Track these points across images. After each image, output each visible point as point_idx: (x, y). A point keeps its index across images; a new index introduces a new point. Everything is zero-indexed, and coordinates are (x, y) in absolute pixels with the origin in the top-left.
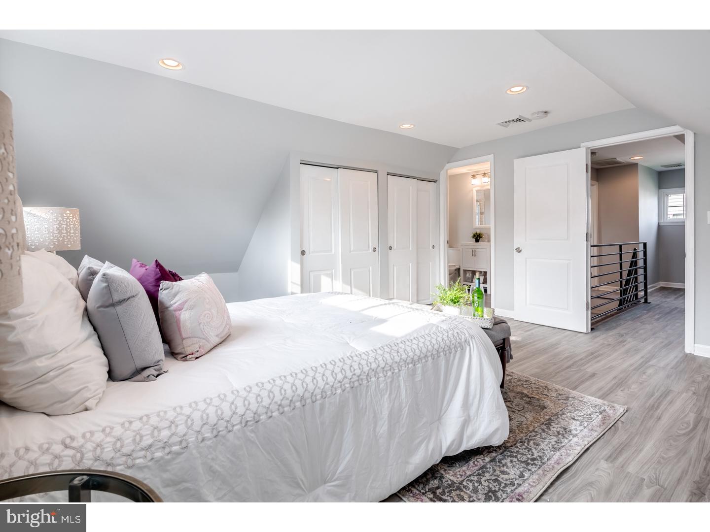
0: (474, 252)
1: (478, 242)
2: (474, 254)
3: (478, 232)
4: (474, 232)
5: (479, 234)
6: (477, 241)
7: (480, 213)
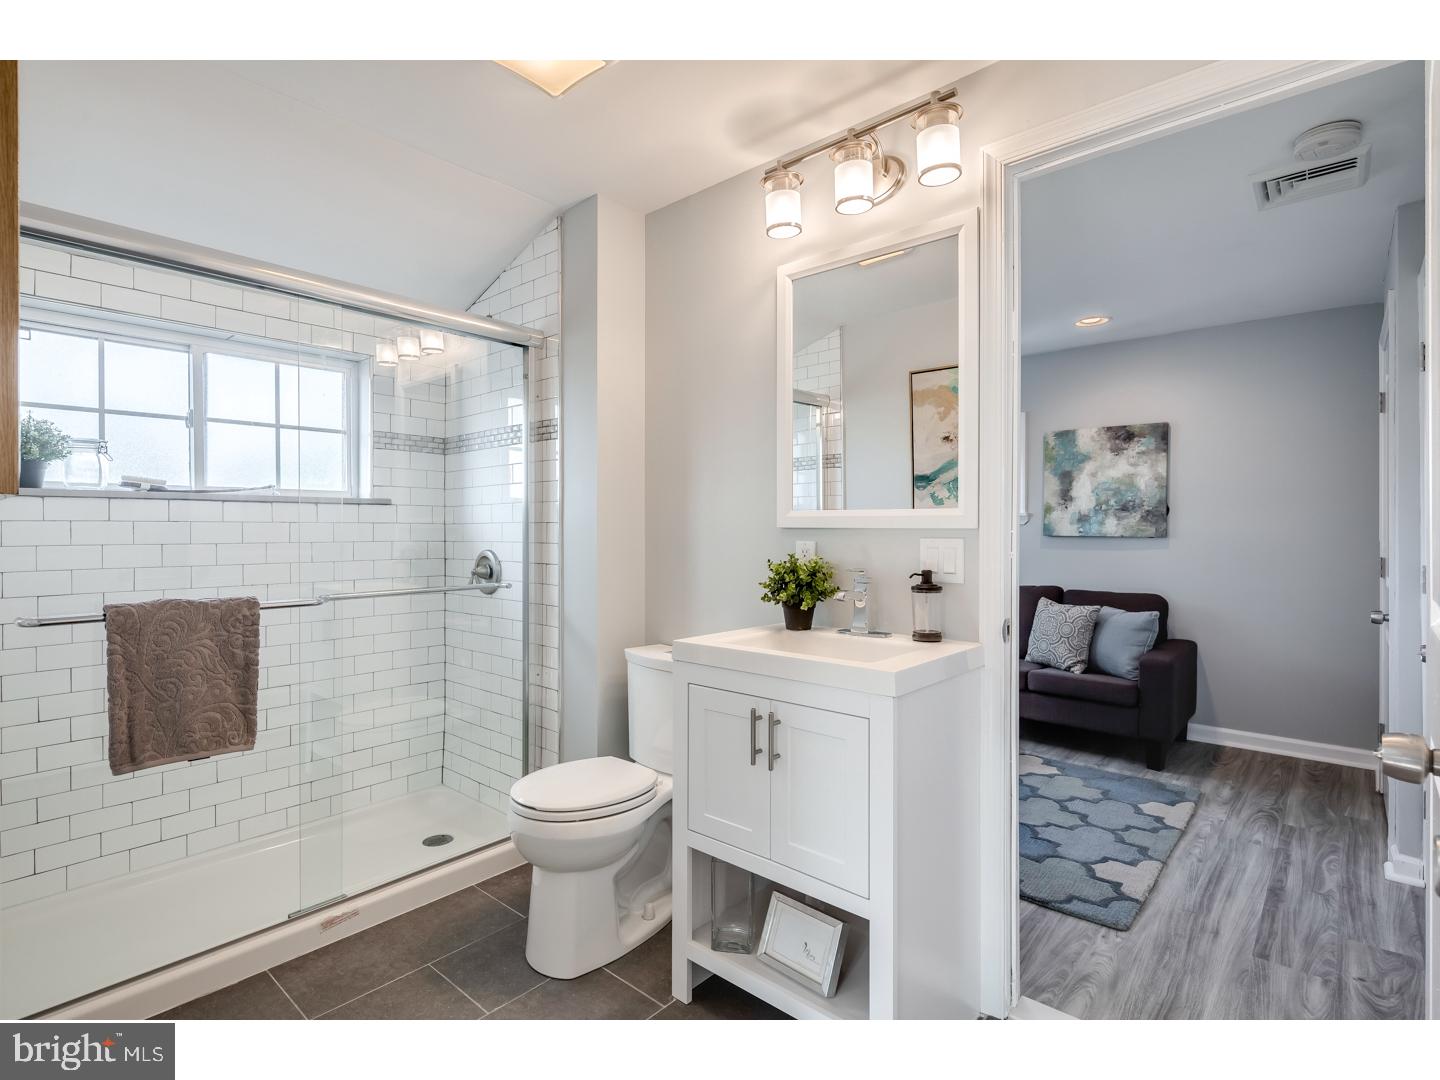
0: (763, 727)
1: (807, 627)
2: (763, 742)
3: (805, 553)
4: (780, 558)
5: (813, 574)
6: (799, 619)
7: (826, 459)
